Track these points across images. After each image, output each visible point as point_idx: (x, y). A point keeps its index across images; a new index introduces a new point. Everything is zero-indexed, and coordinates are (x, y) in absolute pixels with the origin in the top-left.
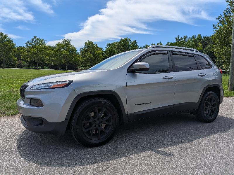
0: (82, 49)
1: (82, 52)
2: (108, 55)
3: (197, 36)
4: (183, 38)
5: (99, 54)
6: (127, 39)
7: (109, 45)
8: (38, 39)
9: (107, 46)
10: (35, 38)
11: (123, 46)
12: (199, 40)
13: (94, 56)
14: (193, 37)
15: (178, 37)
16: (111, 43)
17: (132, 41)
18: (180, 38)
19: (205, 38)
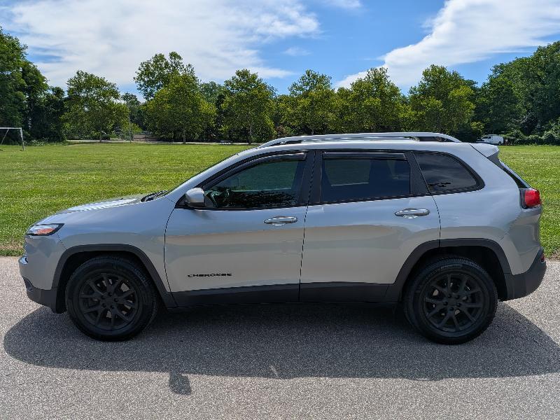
0: (415, 89)
1: (415, 97)
5: (460, 99)
8: (314, 76)
9: (495, 71)
10: (309, 75)
13: (447, 103)
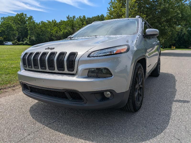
2: (5, 29)
3: (82, 17)
4: (72, 17)
6: (23, 14)
7: (3, 18)
9: (1, 19)
11: (20, 21)
12: (84, 20)
14: (80, 17)
15: (69, 17)
16: (5, 17)
17: (28, 16)
18: (70, 17)
19: (88, 18)
